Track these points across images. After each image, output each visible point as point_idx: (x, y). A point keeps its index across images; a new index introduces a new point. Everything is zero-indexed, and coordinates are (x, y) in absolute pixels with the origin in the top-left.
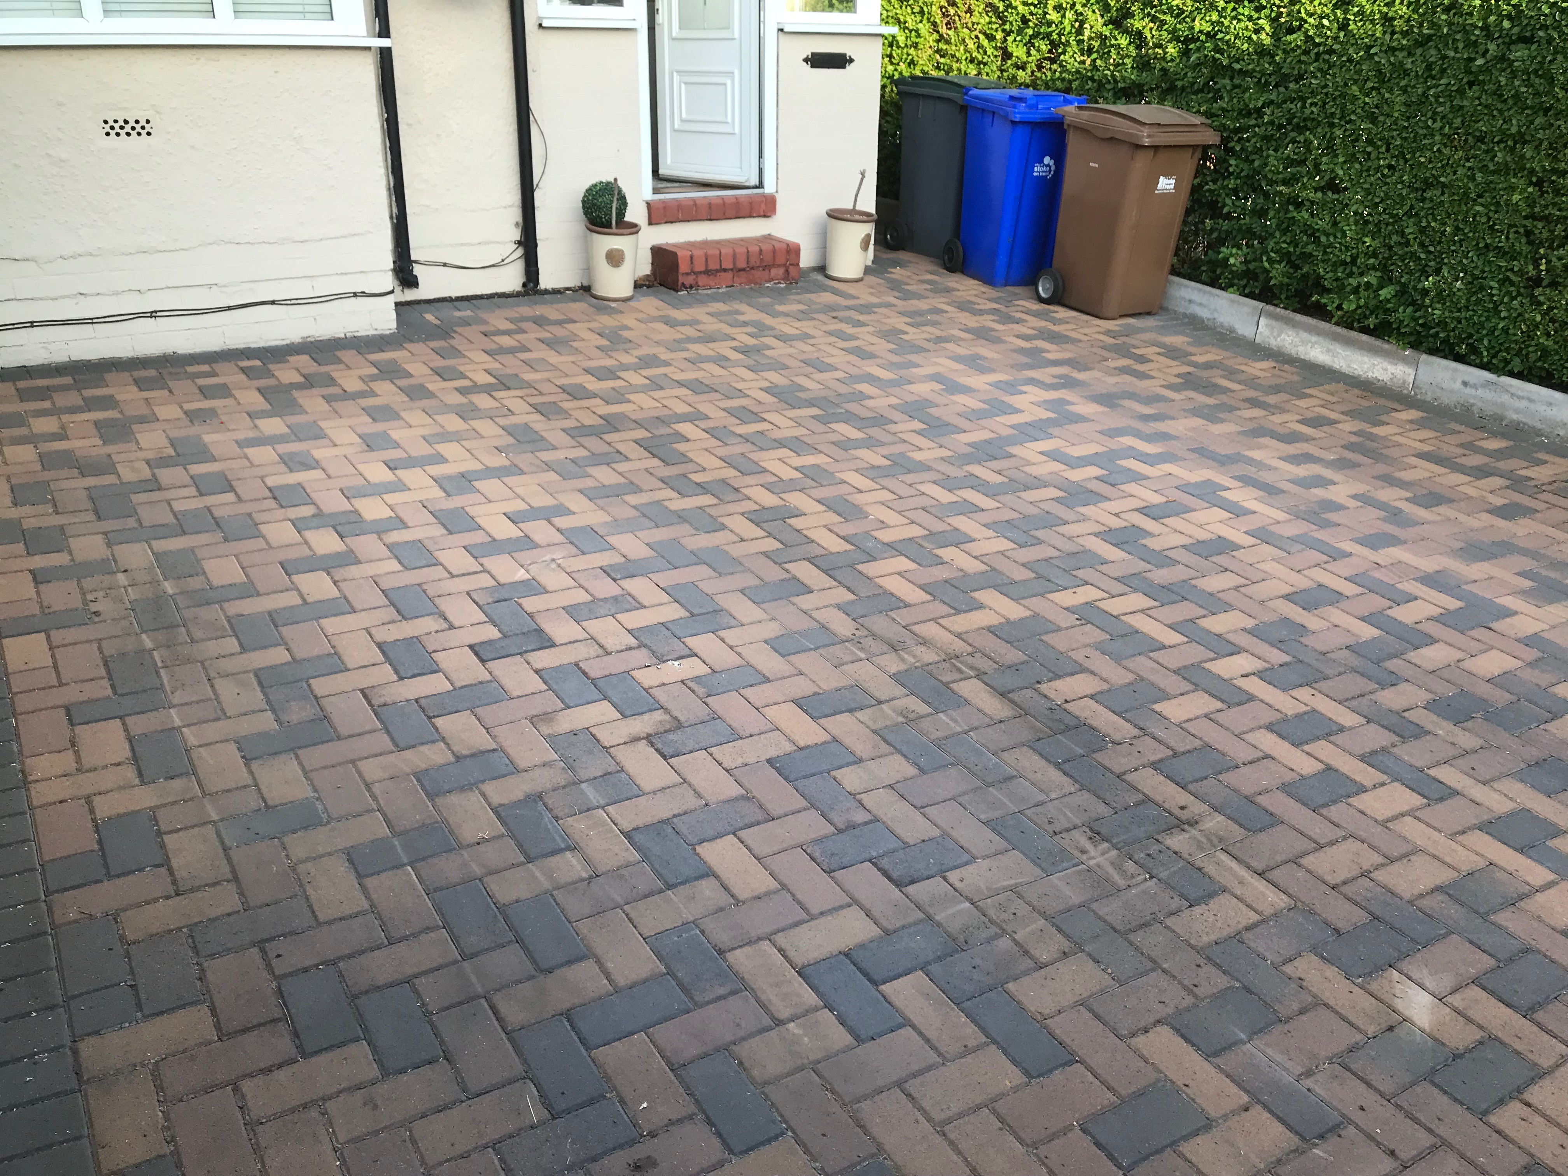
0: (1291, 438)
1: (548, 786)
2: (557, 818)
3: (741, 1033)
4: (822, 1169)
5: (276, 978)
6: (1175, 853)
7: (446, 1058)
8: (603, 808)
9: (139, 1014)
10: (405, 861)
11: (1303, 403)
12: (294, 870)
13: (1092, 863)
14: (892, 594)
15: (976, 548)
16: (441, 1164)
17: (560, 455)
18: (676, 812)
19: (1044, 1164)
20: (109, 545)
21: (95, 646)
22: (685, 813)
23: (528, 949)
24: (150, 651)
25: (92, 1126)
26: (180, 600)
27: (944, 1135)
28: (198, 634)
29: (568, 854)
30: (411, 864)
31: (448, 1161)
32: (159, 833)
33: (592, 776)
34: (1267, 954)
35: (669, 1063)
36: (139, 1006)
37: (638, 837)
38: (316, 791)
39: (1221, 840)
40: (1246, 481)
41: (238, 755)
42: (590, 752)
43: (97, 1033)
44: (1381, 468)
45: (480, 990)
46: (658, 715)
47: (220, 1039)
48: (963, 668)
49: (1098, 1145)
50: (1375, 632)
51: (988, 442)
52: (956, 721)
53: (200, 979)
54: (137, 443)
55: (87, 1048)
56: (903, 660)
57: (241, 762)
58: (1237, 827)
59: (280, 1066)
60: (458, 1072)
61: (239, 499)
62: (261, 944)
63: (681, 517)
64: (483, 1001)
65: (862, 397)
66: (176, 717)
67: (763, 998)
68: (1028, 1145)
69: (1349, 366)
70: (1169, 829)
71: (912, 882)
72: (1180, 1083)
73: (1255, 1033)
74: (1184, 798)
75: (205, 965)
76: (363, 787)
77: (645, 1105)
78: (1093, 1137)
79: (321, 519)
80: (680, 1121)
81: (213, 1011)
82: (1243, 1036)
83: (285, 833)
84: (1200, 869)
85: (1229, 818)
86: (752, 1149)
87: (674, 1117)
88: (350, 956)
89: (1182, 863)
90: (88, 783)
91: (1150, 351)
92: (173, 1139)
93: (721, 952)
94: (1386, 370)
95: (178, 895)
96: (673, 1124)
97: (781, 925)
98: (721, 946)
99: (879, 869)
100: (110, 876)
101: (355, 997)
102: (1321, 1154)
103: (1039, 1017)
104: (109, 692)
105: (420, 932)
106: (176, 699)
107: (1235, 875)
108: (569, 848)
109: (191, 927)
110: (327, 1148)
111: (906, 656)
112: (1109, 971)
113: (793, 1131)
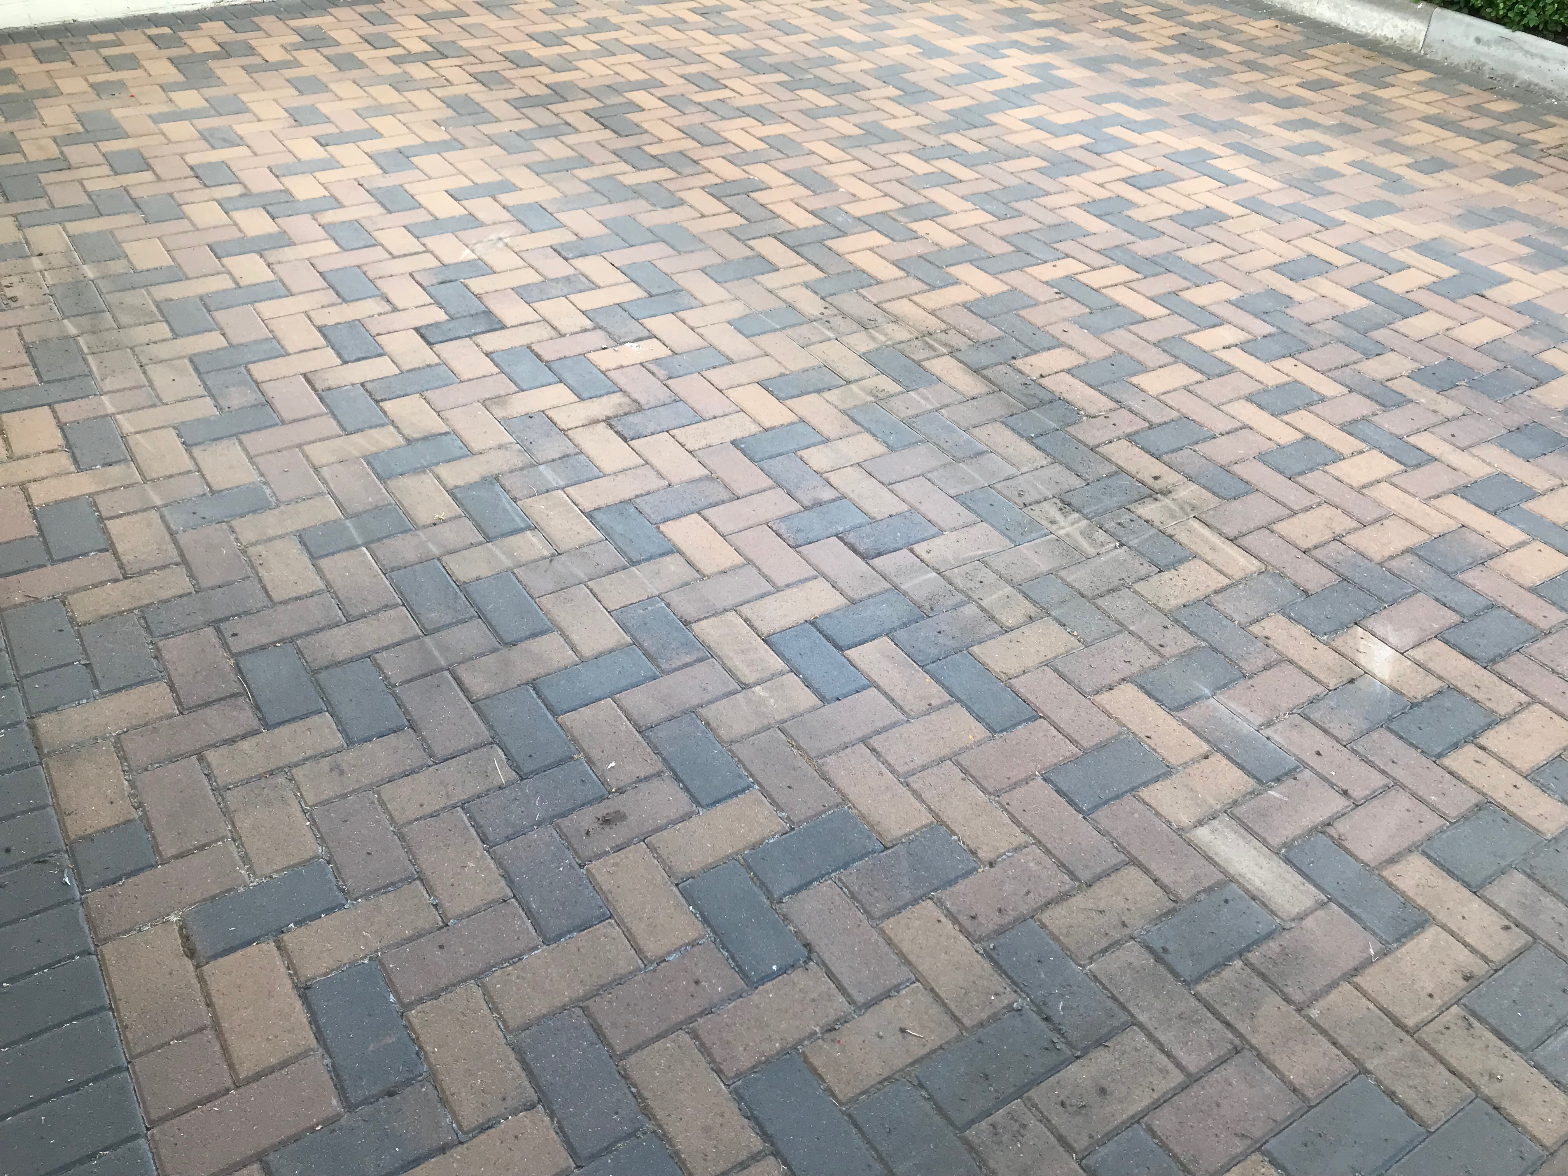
0: (1289, 103)
1: (505, 468)
2: (515, 500)
3: (707, 697)
4: (788, 818)
5: (233, 655)
6: (1147, 521)
7: (411, 727)
8: (563, 489)
9: (96, 691)
10: (360, 542)
11: (1305, 65)
12: (244, 552)
13: (1061, 532)
14: (863, 271)
15: (952, 221)
16: (410, 823)
17: (504, 128)
18: (638, 493)
19: (1006, 810)
20: (20, 227)
21: (15, 331)
22: (648, 493)
23: (490, 624)
24: (74, 338)
25: (56, 795)
26: (101, 284)
27: (908, 785)
28: (124, 319)
29: (528, 533)
30: (367, 545)
31: (417, 819)
32: (101, 519)
33: (550, 458)
34: (1235, 616)
35: (636, 726)
36: (96, 684)
37: (598, 516)
38: (262, 475)
39: (1194, 508)
40: (1239, 148)
41: (178, 442)
42: (548, 435)
43: (54, 709)
44: (1383, 133)
45: (443, 663)
46: (617, 398)
47: (181, 713)
48: (936, 345)
49: (1059, 791)
50: (1363, 302)
51: (967, 109)
52: (927, 399)
53: (156, 658)
54: (42, 119)
55: (44, 724)
56: (874, 339)
57: (182, 448)
58: (1210, 495)
59: (244, 737)
60: (424, 739)
61: (159, 179)
62: (216, 624)
63: (636, 192)
64: (446, 673)
65: (829, 62)
66: (108, 405)
67: (729, 664)
68: (990, 794)
69: (1357, 23)
70: (1141, 499)
71: (879, 555)
72: (1142, 735)
73: (1219, 689)
74: (1157, 468)
75: (161, 644)
76: (311, 471)
77: (613, 764)
78: (1055, 785)
79: (248, 198)
80: (647, 778)
81: (172, 687)
82: (1207, 692)
83: (234, 517)
84: (1171, 536)
85: (1204, 487)
86: (719, 801)
87: (642, 775)
88: (308, 634)
89: (1153, 531)
90: (21, 471)
91: (1142, 11)
92: (141, 804)
93: (686, 623)
94: (1396, 26)
95: (125, 578)
96: (641, 781)
97: (748, 597)
98: (685, 617)
99: (846, 544)
100: (53, 561)
101: (315, 672)
102: (1276, 795)
103: (1003, 677)
104: (35, 379)
105: (378, 610)
106: (108, 385)
107: (1206, 541)
108: (529, 528)
109: (143, 609)
110: (296, 808)
111: (877, 335)
112: (1075, 633)
113: (759, 784)
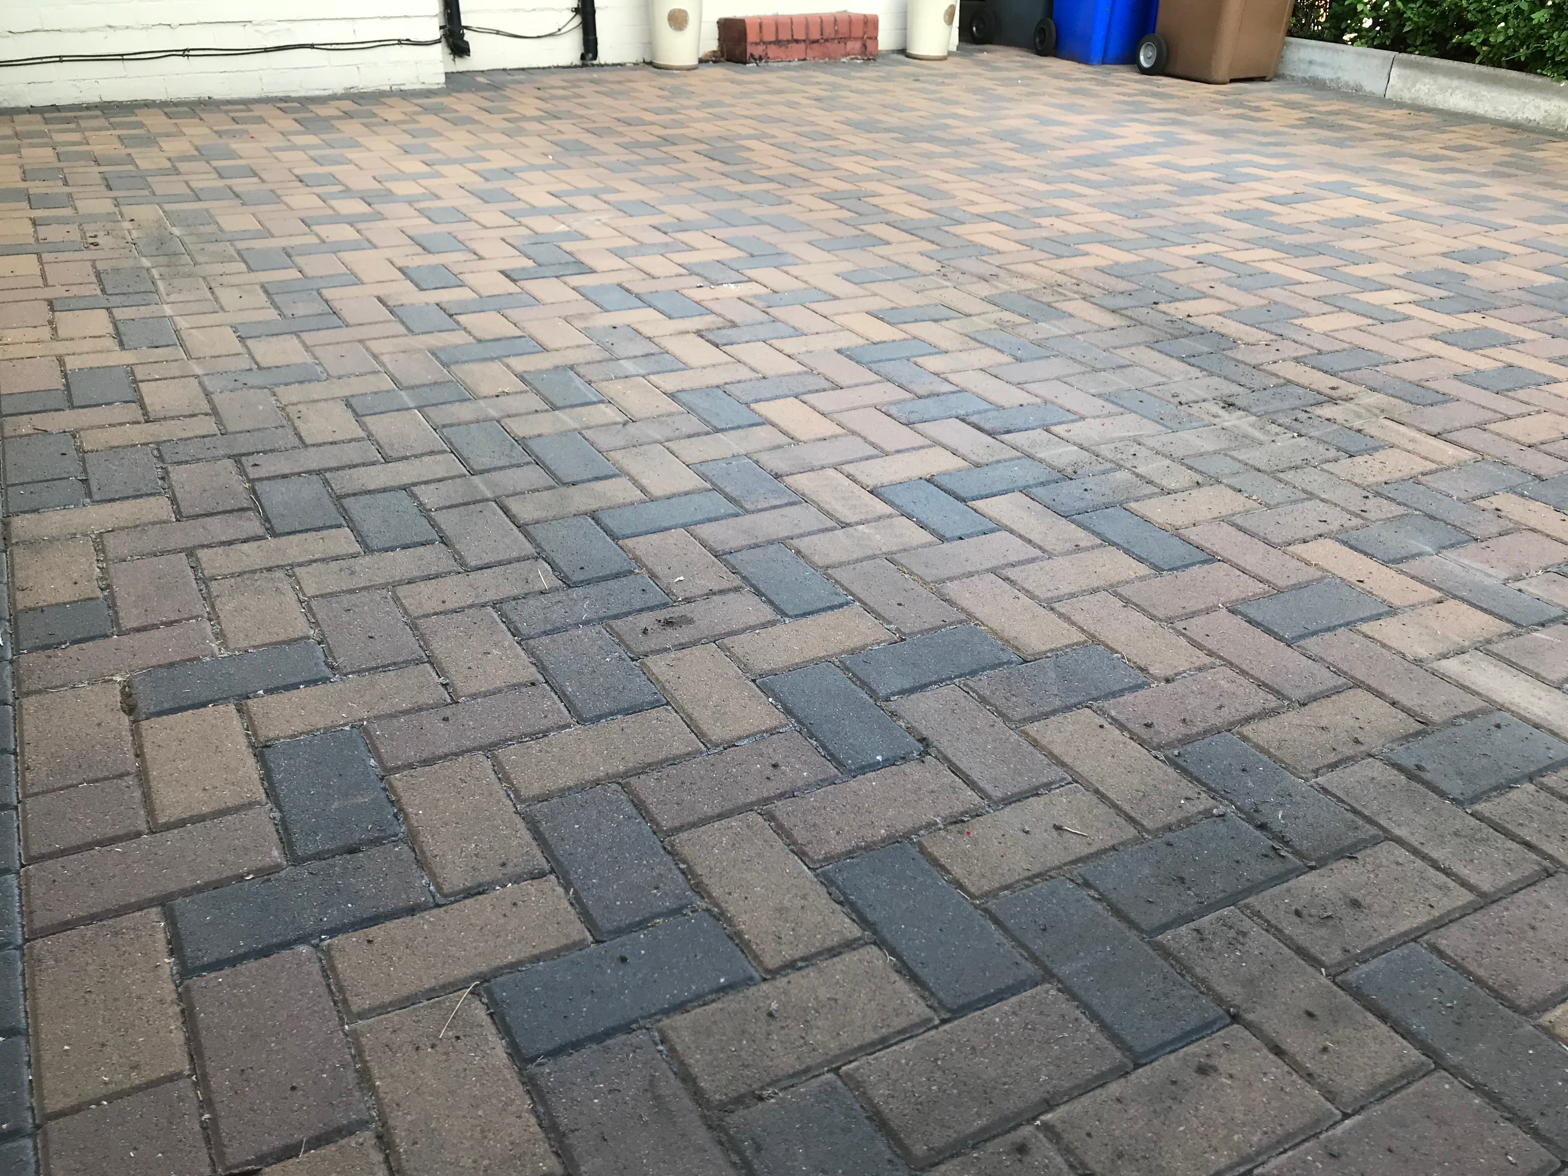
0: (1435, 158)
1: (582, 360)
2: (589, 383)
3: (798, 531)
4: (898, 629)
5: (250, 481)
6: (1329, 420)
7: (443, 542)
8: (643, 376)
9: (88, 500)
10: (411, 405)
11: (1445, 136)
12: (283, 409)
13: (1226, 424)
14: (982, 246)
15: (1078, 219)
16: (427, 616)
17: (613, 158)
18: (727, 380)
19: (1184, 635)
20: (117, 205)
21: (89, 264)
22: (739, 382)
23: (549, 469)
24: (148, 270)
25: (13, 575)
26: (186, 239)
27: (1052, 609)
28: (200, 258)
29: (602, 406)
30: (420, 408)
31: (436, 614)
32: (135, 381)
33: (631, 355)
34: (1451, 492)
35: (711, 550)
36: (89, 494)
37: (681, 396)
38: (316, 358)
39: (1383, 411)
40: (1384, 182)
41: (234, 335)
42: (631, 340)
43: (35, 511)
44: (1543, 178)
45: (489, 495)
46: (710, 318)
47: (178, 520)
48: (1066, 293)
49: (1250, 621)
50: (1552, 279)
51: (1089, 156)
52: (1059, 328)
53: (163, 478)
54: (160, 147)
55: (20, 521)
56: (997, 287)
57: (237, 341)
58: (1401, 402)
59: (245, 541)
60: (457, 552)
61: (263, 181)
62: (237, 458)
63: (741, 196)
64: (493, 504)
65: (947, 127)
66: (168, 310)
67: (827, 507)
68: (1161, 620)
69: (1495, 109)
70: (1319, 404)
71: (1008, 432)
72: (1353, 580)
73: (1444, 548)
74: (1334, 382)
75: (170, 468)
76: (370, 358)
77: (682, 578)
78: (1244, 616)
79: (347, 192)
80: (722, 592)
81: (174, 500)
82: (1429, 549)
83: (277, 385)
84: (1359, 431)
85: (1393, 396)
86: (811, 613)
87: (716, 588)
88: (338, 469)
89: (1335, 427)
90: (60, 348)
91: (1265, 104)
92: (108, 586)
93: (777, 476)
94: (1538, 108)
95: (147, 422)
96: (715, 594)
97: (850, 458)
98: (778, 471)
99: (969, 424)
100: (73, 407)
101: (339, 498)
102: (1543, 636)
103: (1169, 528)
104: (99, 292)
105: (423, 455)
106: (172, 298)
107: (1404, 435)
108: (602, 402)
109: (158, 443)
110: (291, 598)
111: (1000, 285)
112: (1255, 497)
113: (860, 600)
